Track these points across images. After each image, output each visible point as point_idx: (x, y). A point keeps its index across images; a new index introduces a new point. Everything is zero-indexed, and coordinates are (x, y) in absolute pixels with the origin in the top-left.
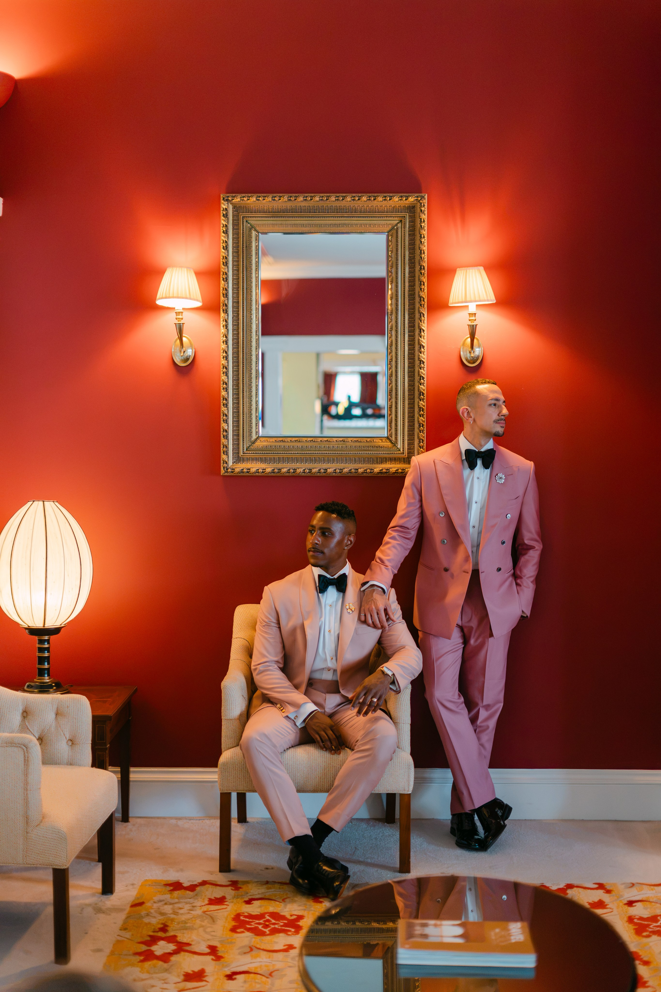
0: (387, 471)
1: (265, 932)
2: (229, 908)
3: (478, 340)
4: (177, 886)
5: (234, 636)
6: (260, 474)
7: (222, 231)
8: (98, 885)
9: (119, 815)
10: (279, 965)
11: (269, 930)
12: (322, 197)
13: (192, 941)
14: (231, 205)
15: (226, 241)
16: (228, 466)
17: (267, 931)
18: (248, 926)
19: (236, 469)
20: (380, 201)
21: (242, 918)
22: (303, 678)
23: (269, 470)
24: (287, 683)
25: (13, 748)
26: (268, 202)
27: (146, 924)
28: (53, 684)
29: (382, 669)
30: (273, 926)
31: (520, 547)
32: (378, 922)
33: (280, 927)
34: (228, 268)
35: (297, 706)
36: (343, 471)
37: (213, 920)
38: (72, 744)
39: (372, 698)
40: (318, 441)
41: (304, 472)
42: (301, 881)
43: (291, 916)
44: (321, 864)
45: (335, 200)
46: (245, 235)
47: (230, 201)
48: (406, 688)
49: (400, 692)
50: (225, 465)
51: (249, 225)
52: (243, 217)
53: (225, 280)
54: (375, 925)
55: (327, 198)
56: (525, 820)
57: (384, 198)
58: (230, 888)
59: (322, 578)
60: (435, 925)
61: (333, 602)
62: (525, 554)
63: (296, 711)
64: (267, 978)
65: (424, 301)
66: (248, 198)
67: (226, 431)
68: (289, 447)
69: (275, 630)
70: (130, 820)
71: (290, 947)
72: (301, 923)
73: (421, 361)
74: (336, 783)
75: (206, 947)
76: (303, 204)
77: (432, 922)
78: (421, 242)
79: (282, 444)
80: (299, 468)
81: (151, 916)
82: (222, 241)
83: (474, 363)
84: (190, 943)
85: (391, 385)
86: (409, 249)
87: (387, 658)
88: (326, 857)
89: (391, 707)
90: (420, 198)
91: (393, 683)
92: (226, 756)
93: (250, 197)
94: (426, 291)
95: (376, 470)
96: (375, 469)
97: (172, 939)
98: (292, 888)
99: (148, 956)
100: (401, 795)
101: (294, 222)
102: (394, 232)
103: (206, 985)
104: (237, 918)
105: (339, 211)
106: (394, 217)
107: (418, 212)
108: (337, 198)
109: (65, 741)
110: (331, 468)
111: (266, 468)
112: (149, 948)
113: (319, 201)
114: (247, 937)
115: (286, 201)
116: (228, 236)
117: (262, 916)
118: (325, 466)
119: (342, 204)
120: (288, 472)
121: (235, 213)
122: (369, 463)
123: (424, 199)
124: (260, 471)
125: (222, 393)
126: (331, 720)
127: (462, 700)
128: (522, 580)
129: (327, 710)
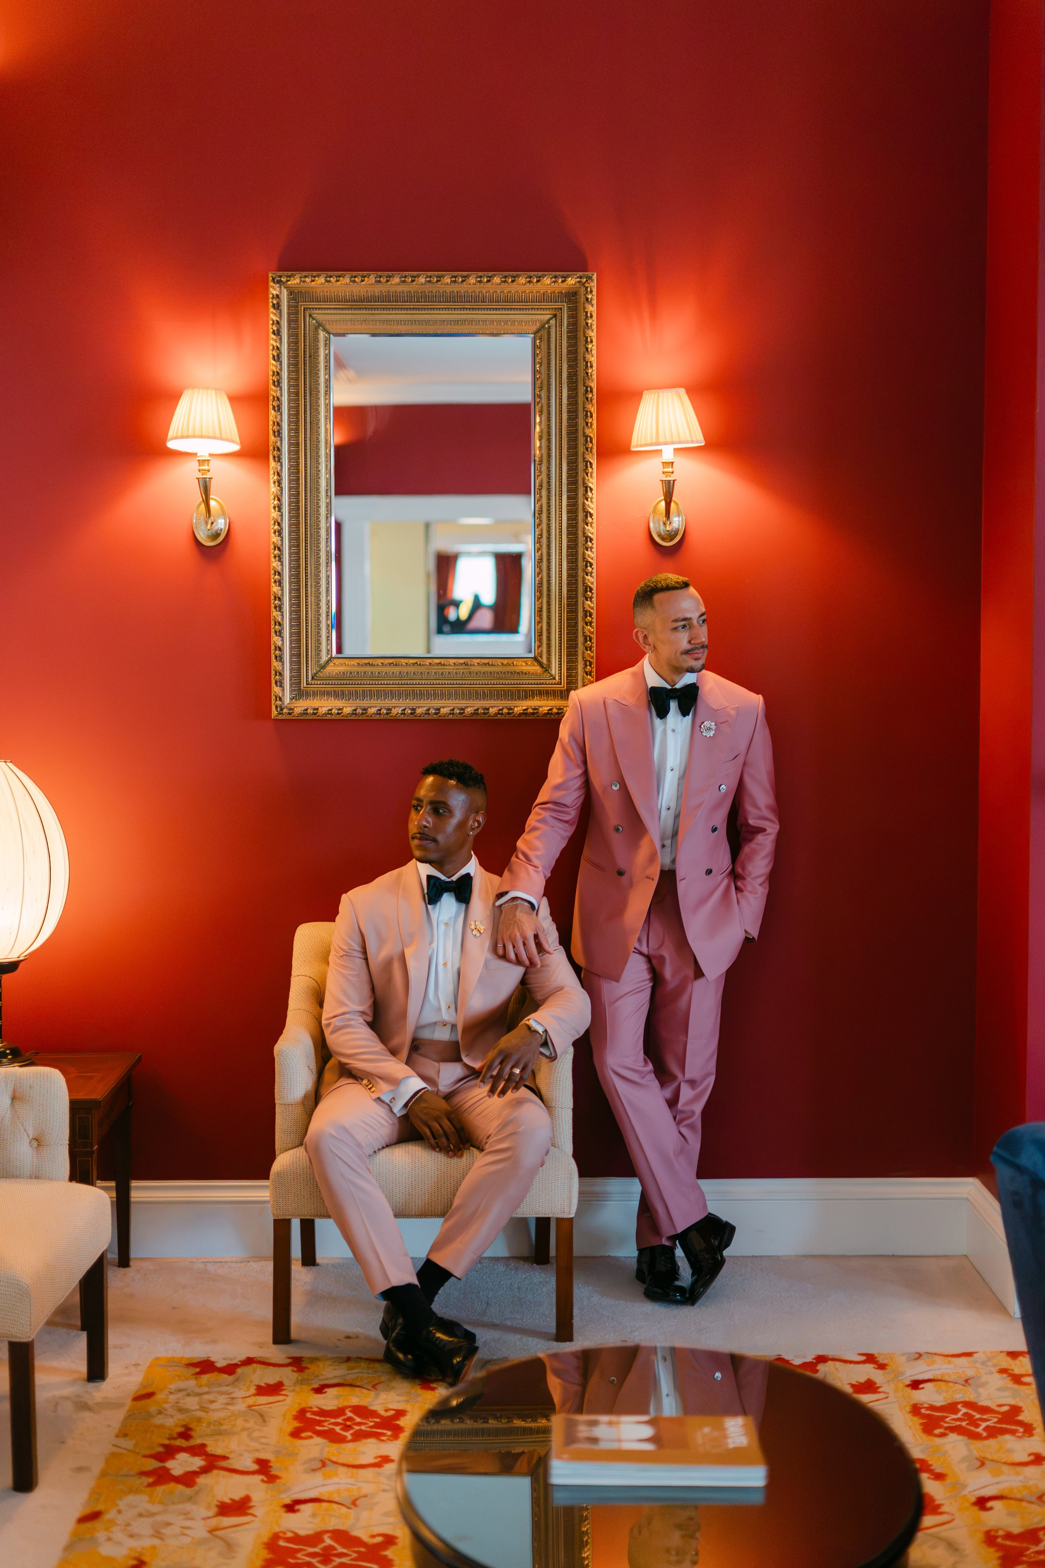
0: (535, 711)
1: (345, 1437)
2: (289, 1400)
3: (676, 503)
4: (205, 1367)
5: (294, 972)
6: (333, 717)
7: (272, 330)
8: (82, 1367)
9: (114, 1256)
10: (366, 1489)
11: (351, 1434)
12: (431, 277)
13: (231, 1452)
14: (285, 290)
15: (277, 347)
16: (284, 704)
17: (348, 1435)
18: (318, 1428)
19: (295, 709)
20: (522, 284)
21: (309, 1415)
22: (404, 1039)
23: (347, 710)
24: (379, 1047)
26: (344, 284)
27: (158, 1427)
28: (8, 1051)
29: (527, 1022)
30: (357, 1428)
31: (744, 829)
32: (524, 1418)
33: (368, 1429)
34: (281, 390)
35: (395, 1082)
36: (466, 712)
37: (263, 1418)
38: (38, 1145)
39: (512, 1068)
40: (425, 665)
41: (404, 714)
42: (401, 1356)
43: (386, 1411)
44: (432, 1330)
45: (451, 282)
46: (308, 338)
47: (284, 283)
48: (565, 1052)
49: (556, 1058)
50: (279, 702)
51: (314, 321)
52: (304, 308)
53: (276, 409)
54: (518, 1423)
55: (438, 279)
56: (753, 1256)
57: (528, 279)
58: (290, 1368)
59: (432, 881)
60: (610, 1423)
61: (450, 919)
62: (751, 840)
63: (392, 1090)
64: (349, 1508)
65: (591, 442)
66: (313, 279)
67: (280, 649)
68: (379, 673)
69: (360, 962)
70: (132, 1263)
71: (386, 1459)
72: (402, 1422)
73: (587, 537)
74: (457, 1202)
75: (252, 1461)
76: (400, 288)
77: (604, 1418)
78: (587, 349)
79: (369, 669)
80: (395, 707)
81: (165, 1414)
82: (271, 348)
83: (671, 540)
84: (227, 1455)
85: (540, 576)
86: (569, 360)
87: (535, 1006)
88: (441, 1319)
89: (542, 1082)
90: (585, 280)
91: (545, 1044)
92: (283, 1161)
93: (315, 277)
94: (595, 426)
95: (517, 710)
96: (516, 709)
97: (198, 1450)
98: (387, 1367)
99: (162, 1477)
100: (559, 1220)
101: (385, 317)
102: (544, 333)
103: (253, 1521)
104: (301, 1415)
105: (455, 300)
106: (544, 309)
107: (582, 302)
108: (453, 279)
109: (26, 1141)
110: (446, 707)
111: (344, 707)
112: (161, 1465)
113: (425, 284)
114: (316, 1445)
115: (372, 284)
116: (281, 339)
117: (340, 1412)
118: (436, 703)
119: (462, 288)
120: (377, 714)
121: (292, 303)
122: (505, 698)
123: (592, 280)
124: (334, 713)
125: (274, 589)
126: (449, 1104)
127: (650, 1067)
128: (745, 882)
129: (441, 1088)
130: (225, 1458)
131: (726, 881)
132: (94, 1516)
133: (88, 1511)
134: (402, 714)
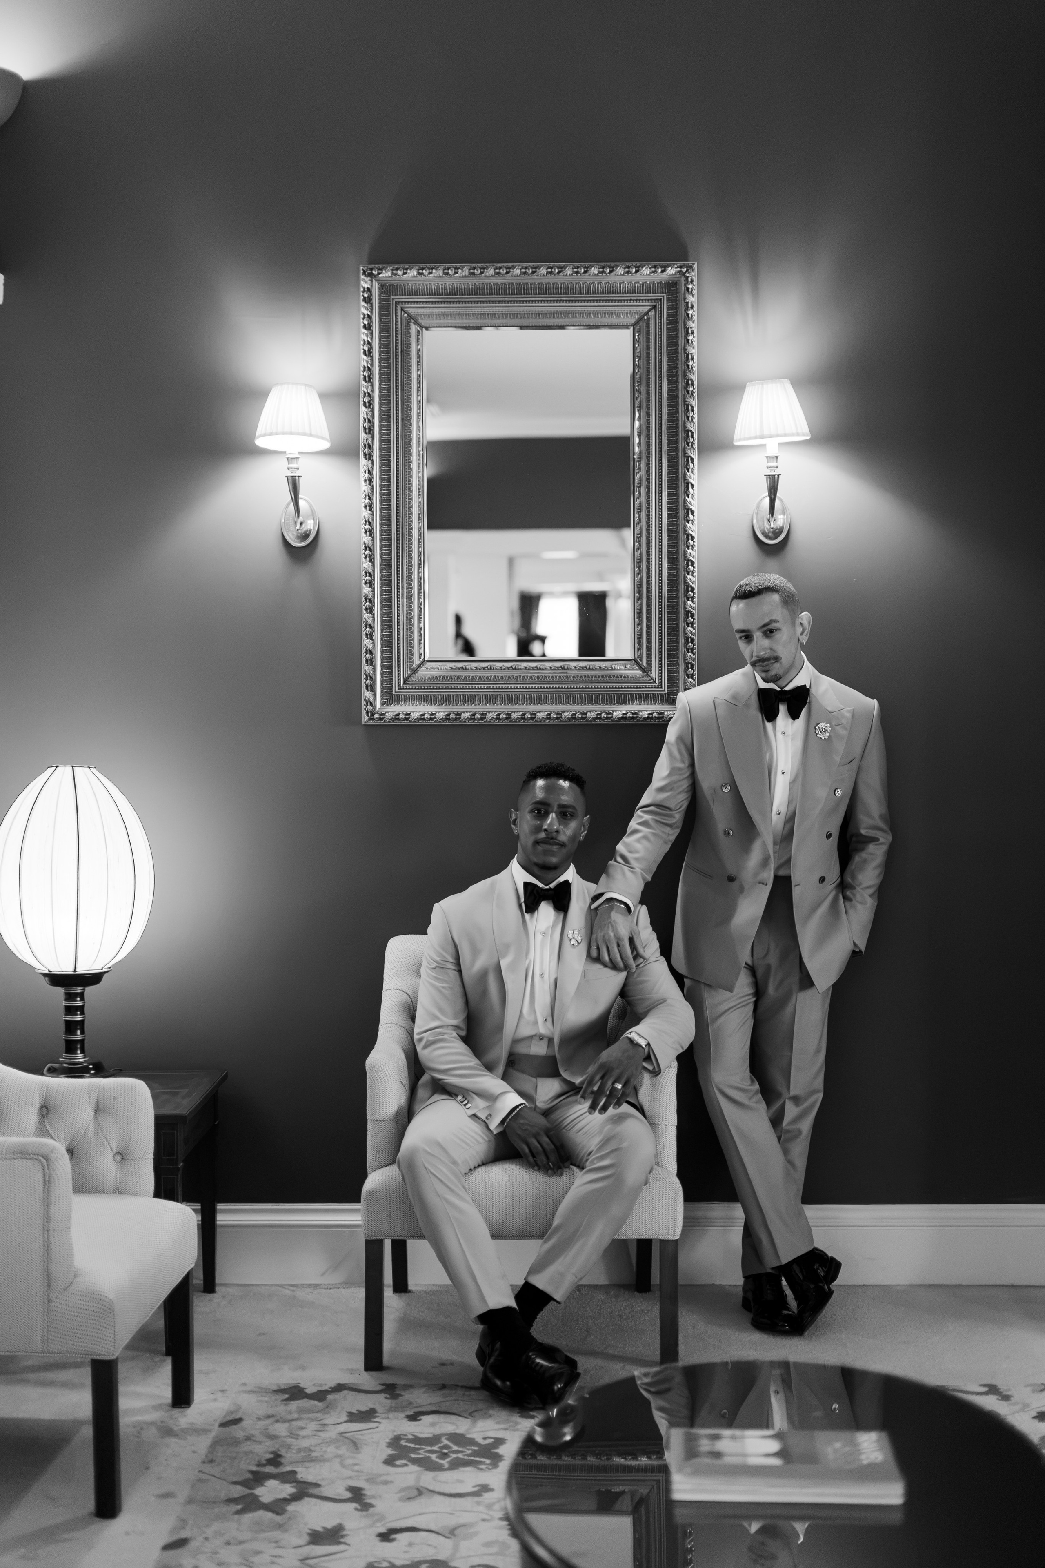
0: (635, 716)
1: (442, 1465)
2: (382, 1427)
3: (781, 500)
4: (295, 1393)
5: (386, 986)
6: (426, 723)
7: (363, 325)
8: (167, 1393)
9: (198, 1280)
10: (465, 1518)
11: (447, 1462)
12: (526, 268)
13: (323, 1479)
14: (377, 283)
15: (368, 341)
16: (374, 709)
17: (445, 1463)
18: (413, 1456)
19: (387, 714)
20: (620, 276)
21: (403, 1443)
22: (501, 1052)
23: (440, 715)
24: (474, 1062)
25: (25, 1161)
26: (437, 277)
27: (246, 1453)
28: (91, 1066)
29: (629, 1036)
30: (454, 1456)
31: (854, 839)
32: (623, 1455)
33: (466, 1458)
34: (372, 385)
35: (491, 1098)
36: (563, 716)
37: (355, 1445)
38: (122, 1159)
39: (613, 1083)
40: (521, 669)
41: (499, 719)
42: (499, 1383)
43: (485, 1439)
44: (532, 1355)
45: (547, 273)
46: (399, 332)
47: (375, 276)
48: (669, 1067)
49: (660, 1073)
50: (369, 707)
51: (406, 315)
52: (396, 302)
53: (367, 405)
54: (618, 1460)
55: (534, 270)
56: (864, 1285)
57: (627, 270)
58: (383, 1395)
59: (529, 887)
61: (548, 928)
62: (863, 849)
63: (488, 1107)
64: (447, 1537)
65: (692, 437)
66: (405, 271)
67: (371, 653)
68: (473, 677)
69: (454, 975)
70: (217, 1289)
71: (485, 1489)
72: (502, 1450)
73: (688, 535)
74: (556, 1222)
75: (344, 1488)
76: (495, 280)
78: (688, 340)
79: (462, 673)
80: (489, 712)
81: (254, 1441)
82: (362, 342)
83: (776, 538)
84: (319, 1483)
85: (639, 576)
86: (669, 353)
87: (637, 1020)
88: (541, 1344)
90: (685, 269)
91: (648, 1058)
92: (374, 1180)
93: (407, 269)
94: (696, 420)
95: (617, 714)
96: (615, 713)
97: (289, 1477)
99: (250, 1504)
100: (663, 1242)
101: (479, 310)
102: (643, 324)
103: (346, 1550)
104: (395, 1442)
105: (553, 291)
106: (643, 300)
107: (682, 293)
108: (549, 270)
109: (110, 1155)
110: (542, 711)
111: (436, 712)
112: (249, 1491)
113: (520, 276)
114: (411, 1473)
115: (466, 276)
116: (372, 333)
117: (436, 1439)
118: (532, 708)
119: (559, 279)
120: (471, 719)
121: (384, 296)
122: (603, 703)
123: (693, 270)
124: (427, 718)
125: (364, 591)
126: (548, 1121)
127: (757, 1086)
128: (854, 891)
129: (539, 1104)
130: (318, 1485)
131: (834, 893)
132: (180, 1544)
133: (174, 1538)
134: (497, 719)
